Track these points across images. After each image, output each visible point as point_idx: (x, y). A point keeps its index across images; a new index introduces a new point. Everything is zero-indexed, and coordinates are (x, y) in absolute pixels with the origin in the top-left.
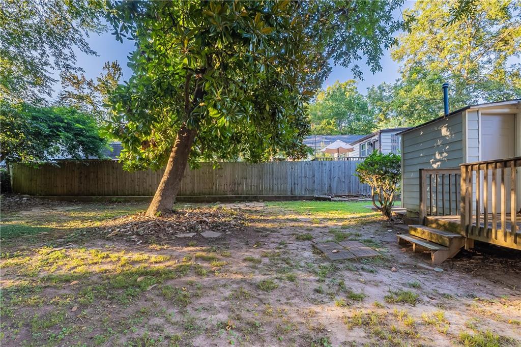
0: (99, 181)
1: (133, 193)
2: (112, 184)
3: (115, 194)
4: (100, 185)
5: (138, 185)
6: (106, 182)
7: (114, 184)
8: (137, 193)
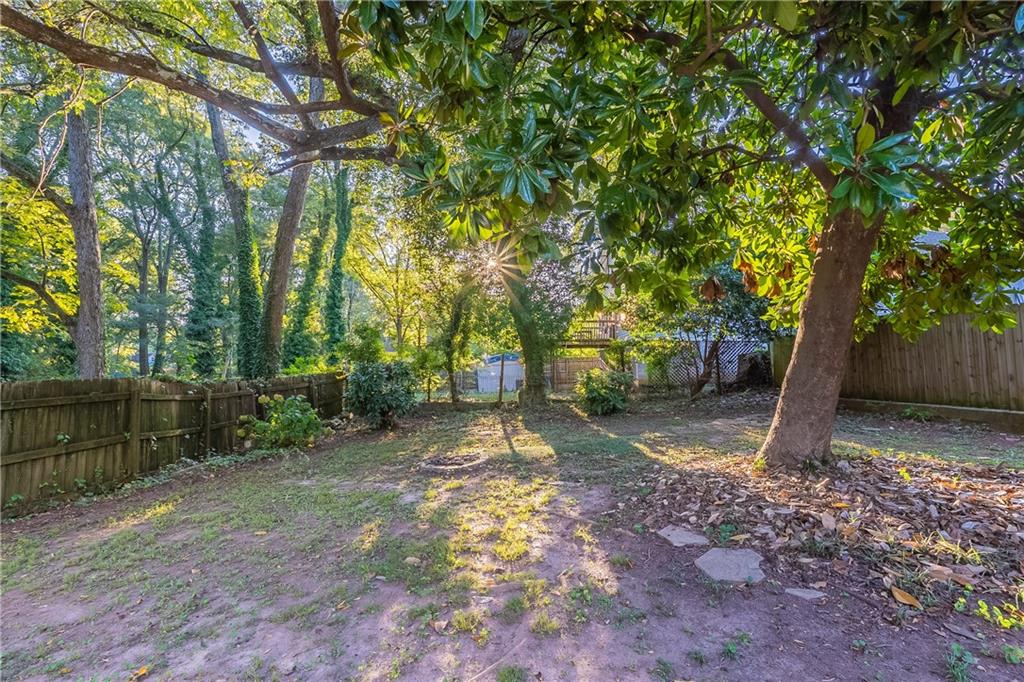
0: (885, 366)
1: (961, 398)
2: (911, 372)
3: (918, 397)
4: (888, 373)
5: (972, 376)
6: (899, 366)
7: (915, 373)
8: (973, 397)
